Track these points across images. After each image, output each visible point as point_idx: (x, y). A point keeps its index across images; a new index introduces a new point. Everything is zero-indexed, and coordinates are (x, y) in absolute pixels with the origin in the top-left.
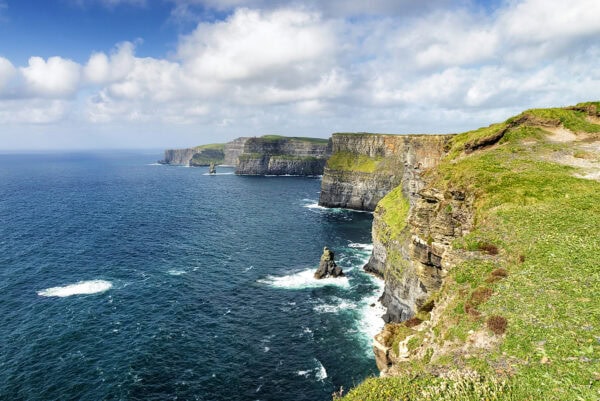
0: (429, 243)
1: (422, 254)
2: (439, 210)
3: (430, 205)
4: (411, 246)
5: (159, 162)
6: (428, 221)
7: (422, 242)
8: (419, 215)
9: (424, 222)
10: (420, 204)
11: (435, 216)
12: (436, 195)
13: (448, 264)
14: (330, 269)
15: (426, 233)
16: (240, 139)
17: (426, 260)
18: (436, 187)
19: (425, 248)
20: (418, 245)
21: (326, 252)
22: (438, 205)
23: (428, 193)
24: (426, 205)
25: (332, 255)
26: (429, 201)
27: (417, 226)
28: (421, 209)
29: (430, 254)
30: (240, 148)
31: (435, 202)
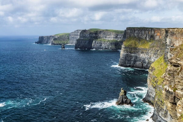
0: (174, 91)
1: (170, 97)
2: (180, 71)
3: (175, 68)
4: (164, 92)
5: (36, 43)
6: (174, 77)
7: (170, 90)
8: (169, 74)
9: (172, 78)
10: (169, 67)
11: (178, 74)
12: (179, 62)
13: (180, 111)
14: (124, 100)
15: (173, 84)
16: (77, 31)
17: (173, 101)
18: (178, 57)
19: (172, 93)
20: (168, 91)
21: (122, 91)
22: (180, 68)
23: (174, 61)
24: (173, 68)
25: (125, 93)
26: (175, 66)
27: (168, 80)
28: (170, 70)
29: (175, 97)
30: (77, 35)
31: (178, 66)
